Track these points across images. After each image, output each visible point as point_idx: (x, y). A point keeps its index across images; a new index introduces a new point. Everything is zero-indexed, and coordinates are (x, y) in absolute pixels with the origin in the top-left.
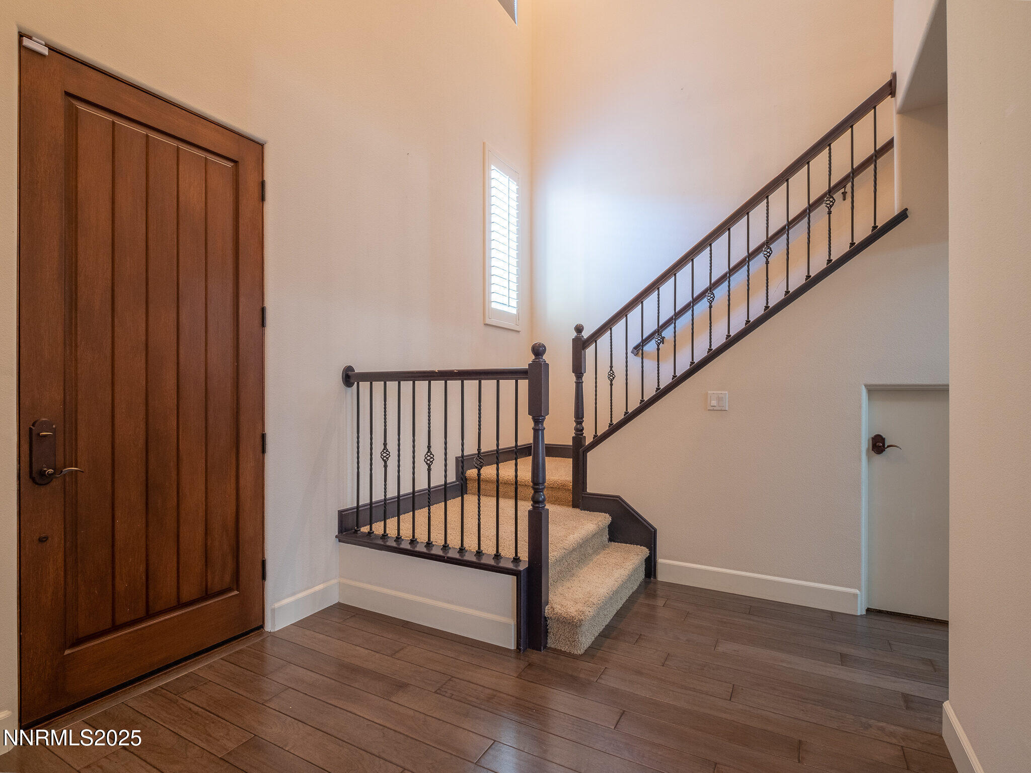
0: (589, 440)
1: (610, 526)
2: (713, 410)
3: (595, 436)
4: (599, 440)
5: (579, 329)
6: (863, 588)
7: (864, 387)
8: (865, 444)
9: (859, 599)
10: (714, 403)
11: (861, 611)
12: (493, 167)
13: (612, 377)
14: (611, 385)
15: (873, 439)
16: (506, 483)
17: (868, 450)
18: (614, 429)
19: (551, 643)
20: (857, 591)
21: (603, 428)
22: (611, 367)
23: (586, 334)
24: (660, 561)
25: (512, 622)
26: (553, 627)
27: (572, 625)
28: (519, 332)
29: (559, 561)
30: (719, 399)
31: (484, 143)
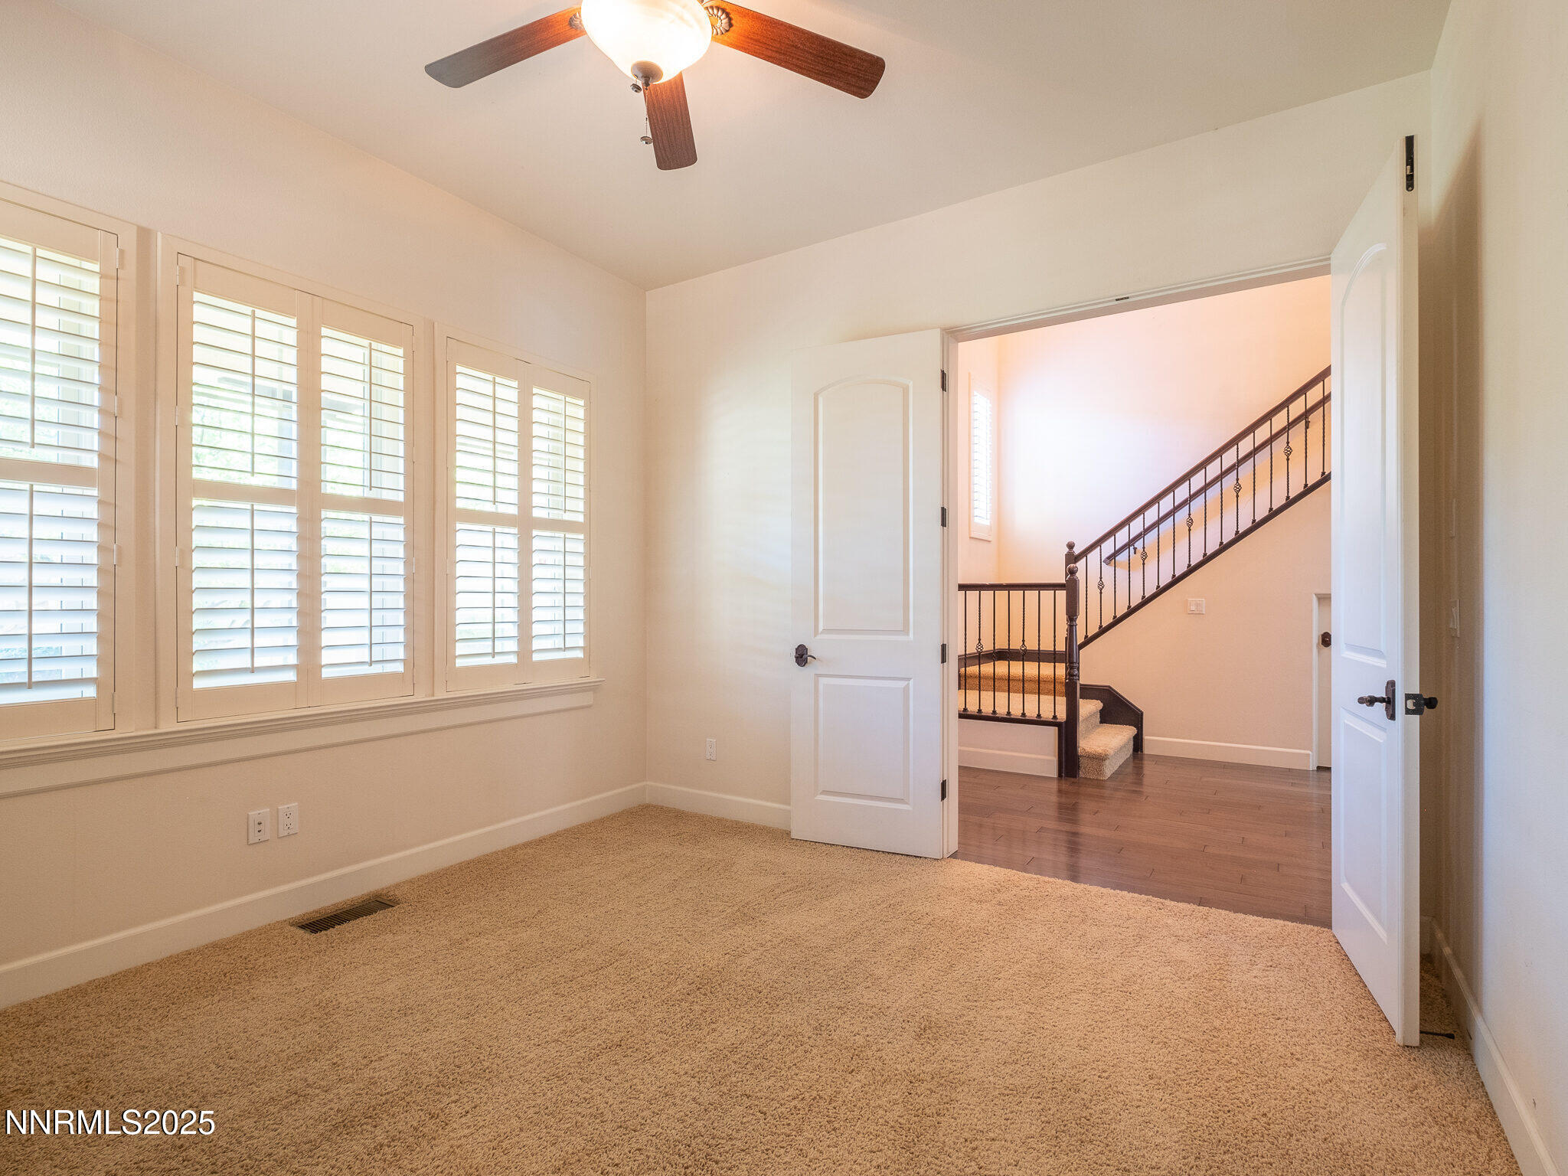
0: (1080, 640)
1: (1101, 711)
2: (1192, 613)
3: (1086, 637)
4: (1088, 641)
5: (1071, 546)
6: (1314, 748)
7: (1314, 596)
8: (1316, 639)
9: (1311, 758)
10: (1193, 608)
11: (1312, 767)
12: (975, 393)
13: (1101, 586)
14: (1101, 593)
15: (1323, 635)
16: (1001, 679)
17: (1318, 643)
18: (1103, 631)
19: (1081, 774)
20: (1310, 753)
21: (1093, 630)
22: (1101, 578)
23: (1077, 551)
24: (1146, 737)
25: (1055, 759)
26: (1083, 762)
27: (1100, 759)
28: (989, 541)
29: (1086, 719)
30: (1197, 605)
31: (969, 374)
